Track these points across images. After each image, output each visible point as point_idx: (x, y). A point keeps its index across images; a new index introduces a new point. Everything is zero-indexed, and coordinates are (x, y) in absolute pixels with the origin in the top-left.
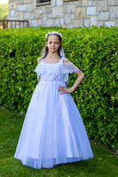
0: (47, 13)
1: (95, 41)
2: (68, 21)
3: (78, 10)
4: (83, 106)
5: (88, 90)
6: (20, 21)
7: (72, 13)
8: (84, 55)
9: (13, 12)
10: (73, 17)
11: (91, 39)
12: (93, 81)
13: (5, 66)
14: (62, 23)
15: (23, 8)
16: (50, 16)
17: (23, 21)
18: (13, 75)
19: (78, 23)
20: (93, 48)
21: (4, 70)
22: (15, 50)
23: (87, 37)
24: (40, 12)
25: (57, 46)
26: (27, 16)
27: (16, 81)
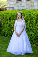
0: (20, 5)
1: (37, 14)
2: (28, 7)
3: (31, 4)
4: (34, 35)
5: (35, 30)
6: (11, 8)
7: (29, 4)
8: (34, 19)
9: (8, 5)
10: (29, 6)
11: (36, 13)
12: (37, 27)
13: (7, 23)
14: (26, 8)
15: (12, 3)
16: (21, 6)
17: (12, 8)
18: (10, 26)
19: (31, 8)
20: (36, 16)
21: (7, 24)
22: (10, 18)
23: (34, 13)
24: (18, 4)
25: (21, 16)
26: (13, 6)
27: (11, 28)
